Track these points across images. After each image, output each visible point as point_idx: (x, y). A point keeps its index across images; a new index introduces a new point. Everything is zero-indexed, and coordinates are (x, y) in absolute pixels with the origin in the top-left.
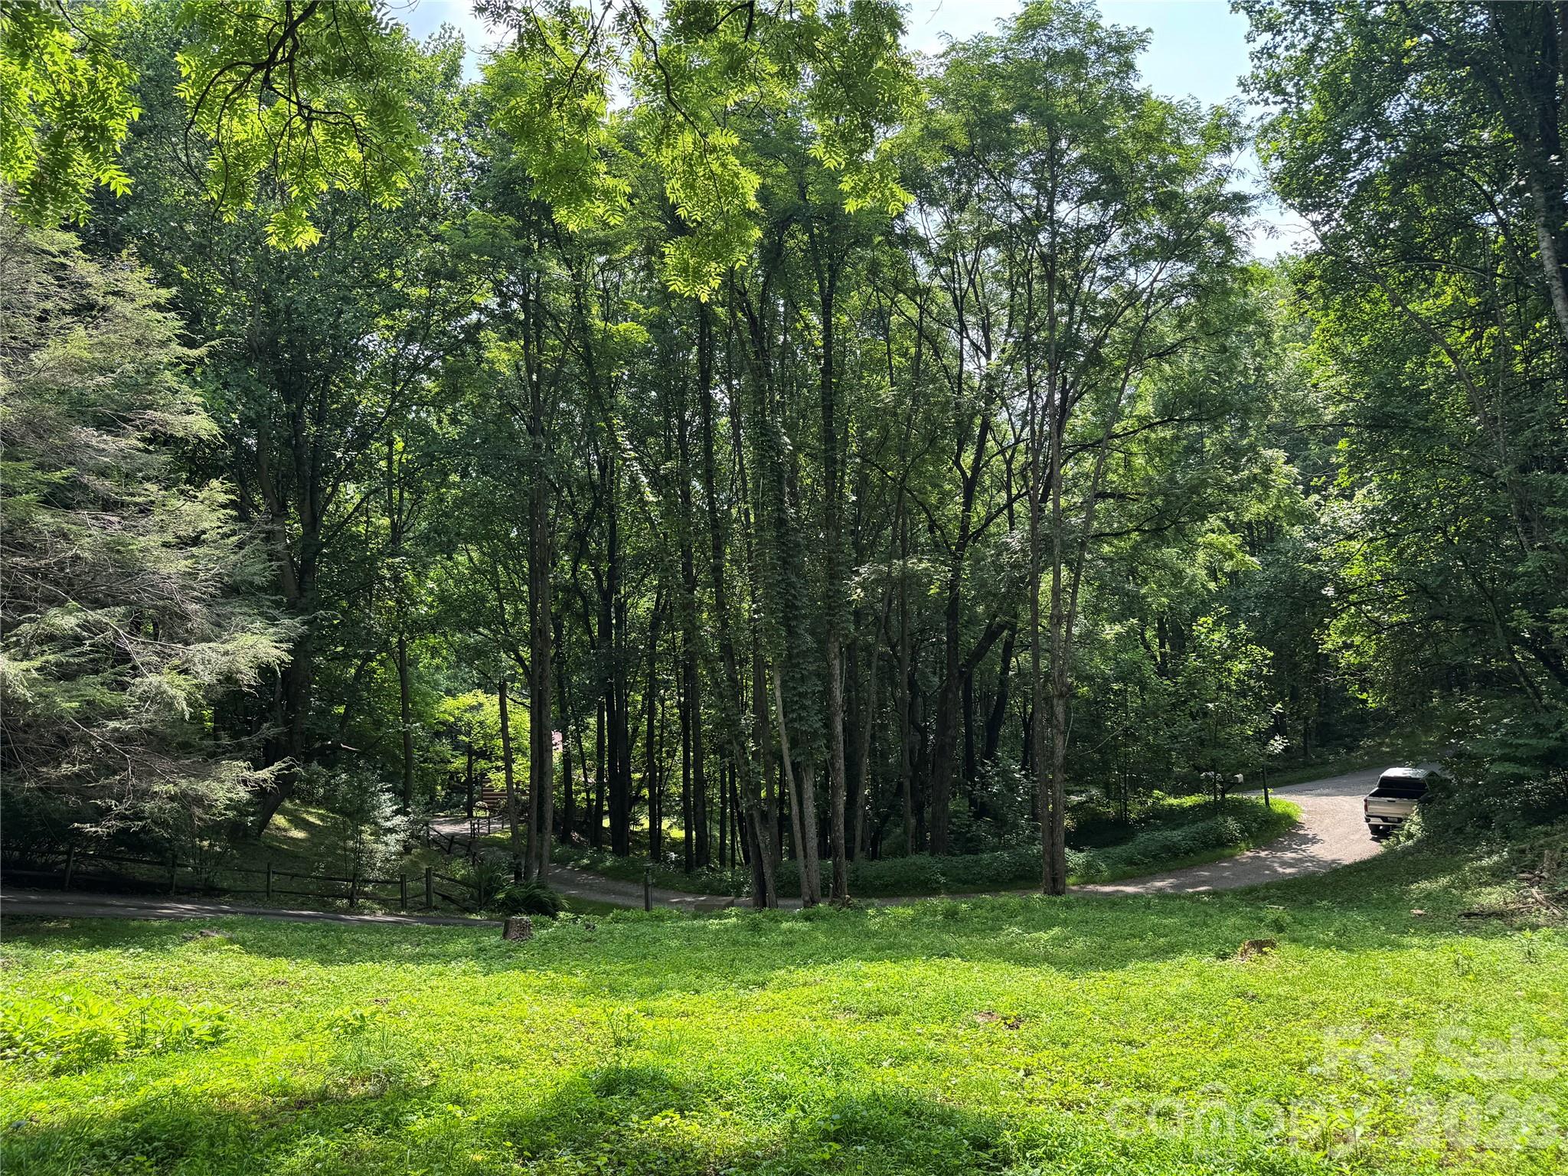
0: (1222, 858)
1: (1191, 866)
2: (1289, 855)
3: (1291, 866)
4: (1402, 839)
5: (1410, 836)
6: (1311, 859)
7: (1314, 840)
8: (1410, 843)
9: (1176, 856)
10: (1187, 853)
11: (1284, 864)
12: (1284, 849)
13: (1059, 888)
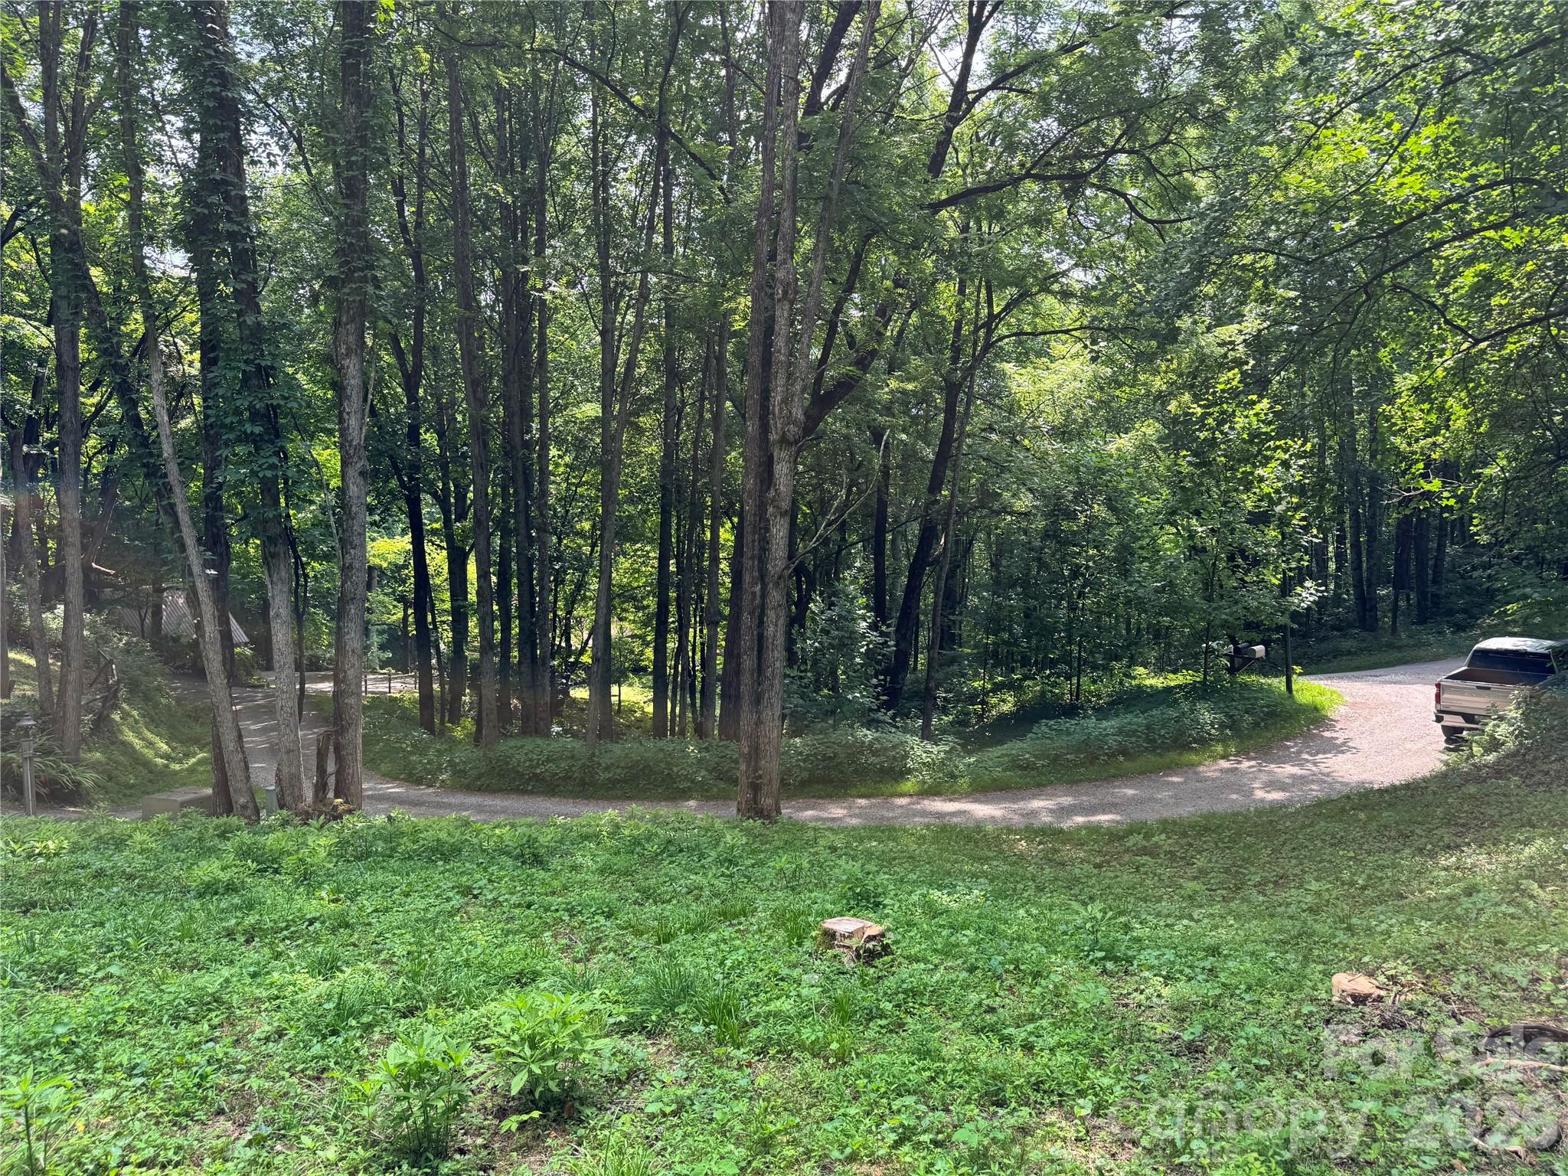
0: (1171, 768)
1: (1110, 779)
2: (1290, 769)
3: (1283, 787)
4: (1476, 749)
5: (1494, 745)
6: (1322, 779)
7: (1338, 748)
8: (1491, 758)
9: (1094, 759)
10: (1112, 756)
11: (1272, 785)
12: (1281, 761)
13: (767, 802)
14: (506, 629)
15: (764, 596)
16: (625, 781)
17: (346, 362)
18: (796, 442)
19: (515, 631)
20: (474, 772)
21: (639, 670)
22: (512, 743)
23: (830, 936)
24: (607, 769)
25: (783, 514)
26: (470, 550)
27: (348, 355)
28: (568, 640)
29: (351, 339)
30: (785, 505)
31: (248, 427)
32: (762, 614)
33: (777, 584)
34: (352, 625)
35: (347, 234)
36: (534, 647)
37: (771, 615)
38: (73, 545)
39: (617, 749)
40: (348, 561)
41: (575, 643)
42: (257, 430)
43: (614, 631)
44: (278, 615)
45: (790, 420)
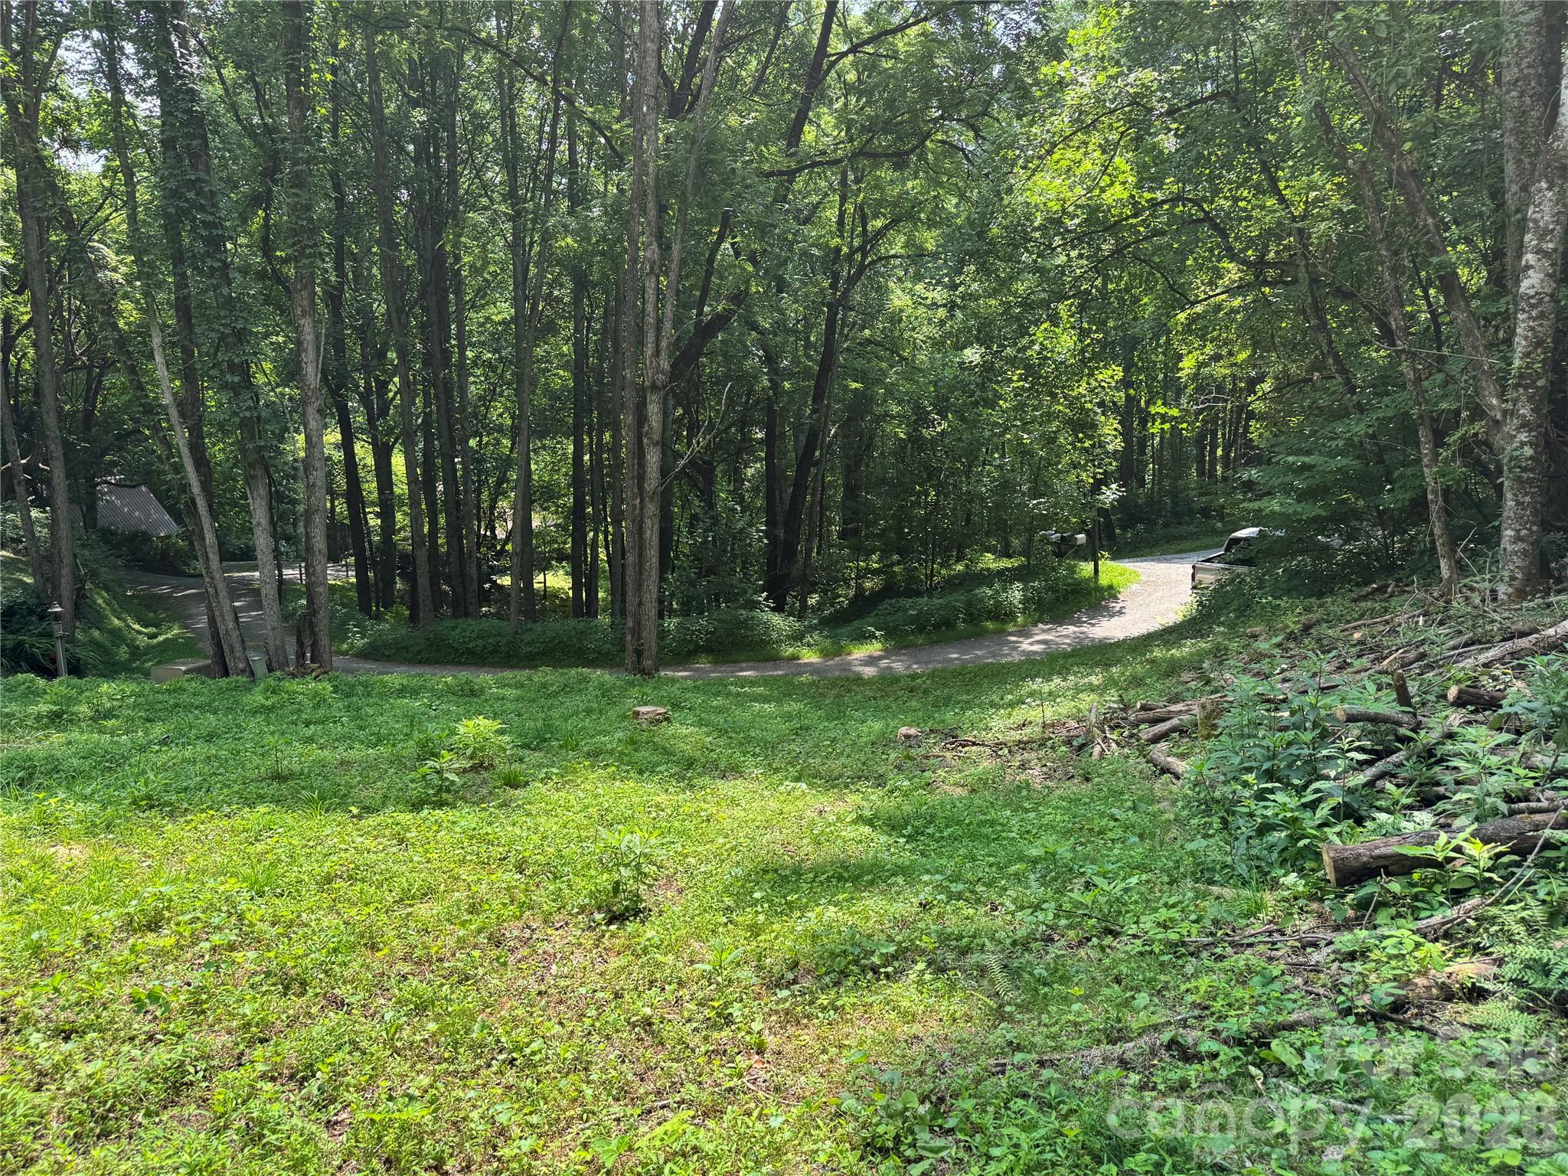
0: (981, 635)
1: (933, 644)
9: (922, 629)
10: (937, 626)
13: (647, 663)
14: (433, 523)
15: (642, 508)
16: (544, 654)
17: (302, 322)
18: (664, 387)
19: (442, 521)
20: (416, 648)
21: (561, 557)
22: (447, 623)
23: (637, 713)
24: (529, 644)
25: (655, 444)
26: (394, 443)
27: (303, 315)
28: (493, 531)
29: (305, 303)
30: (656, 437)
31: (229, 378)
32: (641, 522)
33: (652, 499)
34: (317, 530)
35: (299, 217)
36: (460, 538)
37: (648, 522)
38: (58, 459)
39: (538, 627)
40: (311, 481)
41: (501, 534)
42: (236, 379)
43: (536, 522)
44: (259, 524)
45: (658, 370)
